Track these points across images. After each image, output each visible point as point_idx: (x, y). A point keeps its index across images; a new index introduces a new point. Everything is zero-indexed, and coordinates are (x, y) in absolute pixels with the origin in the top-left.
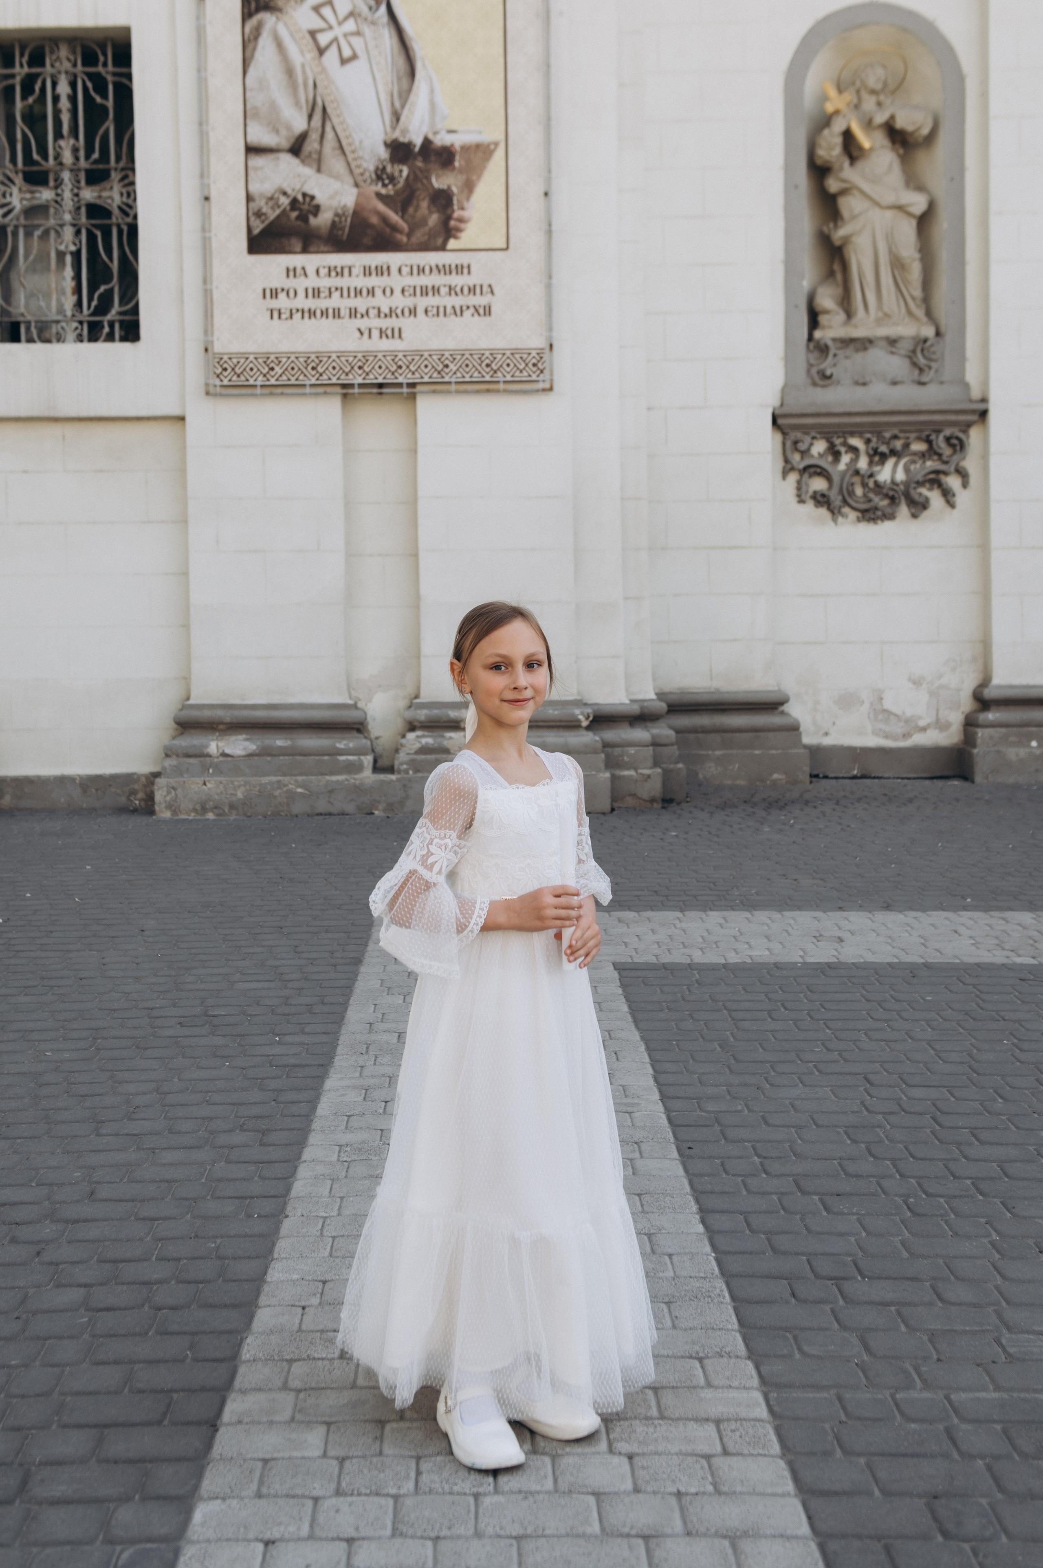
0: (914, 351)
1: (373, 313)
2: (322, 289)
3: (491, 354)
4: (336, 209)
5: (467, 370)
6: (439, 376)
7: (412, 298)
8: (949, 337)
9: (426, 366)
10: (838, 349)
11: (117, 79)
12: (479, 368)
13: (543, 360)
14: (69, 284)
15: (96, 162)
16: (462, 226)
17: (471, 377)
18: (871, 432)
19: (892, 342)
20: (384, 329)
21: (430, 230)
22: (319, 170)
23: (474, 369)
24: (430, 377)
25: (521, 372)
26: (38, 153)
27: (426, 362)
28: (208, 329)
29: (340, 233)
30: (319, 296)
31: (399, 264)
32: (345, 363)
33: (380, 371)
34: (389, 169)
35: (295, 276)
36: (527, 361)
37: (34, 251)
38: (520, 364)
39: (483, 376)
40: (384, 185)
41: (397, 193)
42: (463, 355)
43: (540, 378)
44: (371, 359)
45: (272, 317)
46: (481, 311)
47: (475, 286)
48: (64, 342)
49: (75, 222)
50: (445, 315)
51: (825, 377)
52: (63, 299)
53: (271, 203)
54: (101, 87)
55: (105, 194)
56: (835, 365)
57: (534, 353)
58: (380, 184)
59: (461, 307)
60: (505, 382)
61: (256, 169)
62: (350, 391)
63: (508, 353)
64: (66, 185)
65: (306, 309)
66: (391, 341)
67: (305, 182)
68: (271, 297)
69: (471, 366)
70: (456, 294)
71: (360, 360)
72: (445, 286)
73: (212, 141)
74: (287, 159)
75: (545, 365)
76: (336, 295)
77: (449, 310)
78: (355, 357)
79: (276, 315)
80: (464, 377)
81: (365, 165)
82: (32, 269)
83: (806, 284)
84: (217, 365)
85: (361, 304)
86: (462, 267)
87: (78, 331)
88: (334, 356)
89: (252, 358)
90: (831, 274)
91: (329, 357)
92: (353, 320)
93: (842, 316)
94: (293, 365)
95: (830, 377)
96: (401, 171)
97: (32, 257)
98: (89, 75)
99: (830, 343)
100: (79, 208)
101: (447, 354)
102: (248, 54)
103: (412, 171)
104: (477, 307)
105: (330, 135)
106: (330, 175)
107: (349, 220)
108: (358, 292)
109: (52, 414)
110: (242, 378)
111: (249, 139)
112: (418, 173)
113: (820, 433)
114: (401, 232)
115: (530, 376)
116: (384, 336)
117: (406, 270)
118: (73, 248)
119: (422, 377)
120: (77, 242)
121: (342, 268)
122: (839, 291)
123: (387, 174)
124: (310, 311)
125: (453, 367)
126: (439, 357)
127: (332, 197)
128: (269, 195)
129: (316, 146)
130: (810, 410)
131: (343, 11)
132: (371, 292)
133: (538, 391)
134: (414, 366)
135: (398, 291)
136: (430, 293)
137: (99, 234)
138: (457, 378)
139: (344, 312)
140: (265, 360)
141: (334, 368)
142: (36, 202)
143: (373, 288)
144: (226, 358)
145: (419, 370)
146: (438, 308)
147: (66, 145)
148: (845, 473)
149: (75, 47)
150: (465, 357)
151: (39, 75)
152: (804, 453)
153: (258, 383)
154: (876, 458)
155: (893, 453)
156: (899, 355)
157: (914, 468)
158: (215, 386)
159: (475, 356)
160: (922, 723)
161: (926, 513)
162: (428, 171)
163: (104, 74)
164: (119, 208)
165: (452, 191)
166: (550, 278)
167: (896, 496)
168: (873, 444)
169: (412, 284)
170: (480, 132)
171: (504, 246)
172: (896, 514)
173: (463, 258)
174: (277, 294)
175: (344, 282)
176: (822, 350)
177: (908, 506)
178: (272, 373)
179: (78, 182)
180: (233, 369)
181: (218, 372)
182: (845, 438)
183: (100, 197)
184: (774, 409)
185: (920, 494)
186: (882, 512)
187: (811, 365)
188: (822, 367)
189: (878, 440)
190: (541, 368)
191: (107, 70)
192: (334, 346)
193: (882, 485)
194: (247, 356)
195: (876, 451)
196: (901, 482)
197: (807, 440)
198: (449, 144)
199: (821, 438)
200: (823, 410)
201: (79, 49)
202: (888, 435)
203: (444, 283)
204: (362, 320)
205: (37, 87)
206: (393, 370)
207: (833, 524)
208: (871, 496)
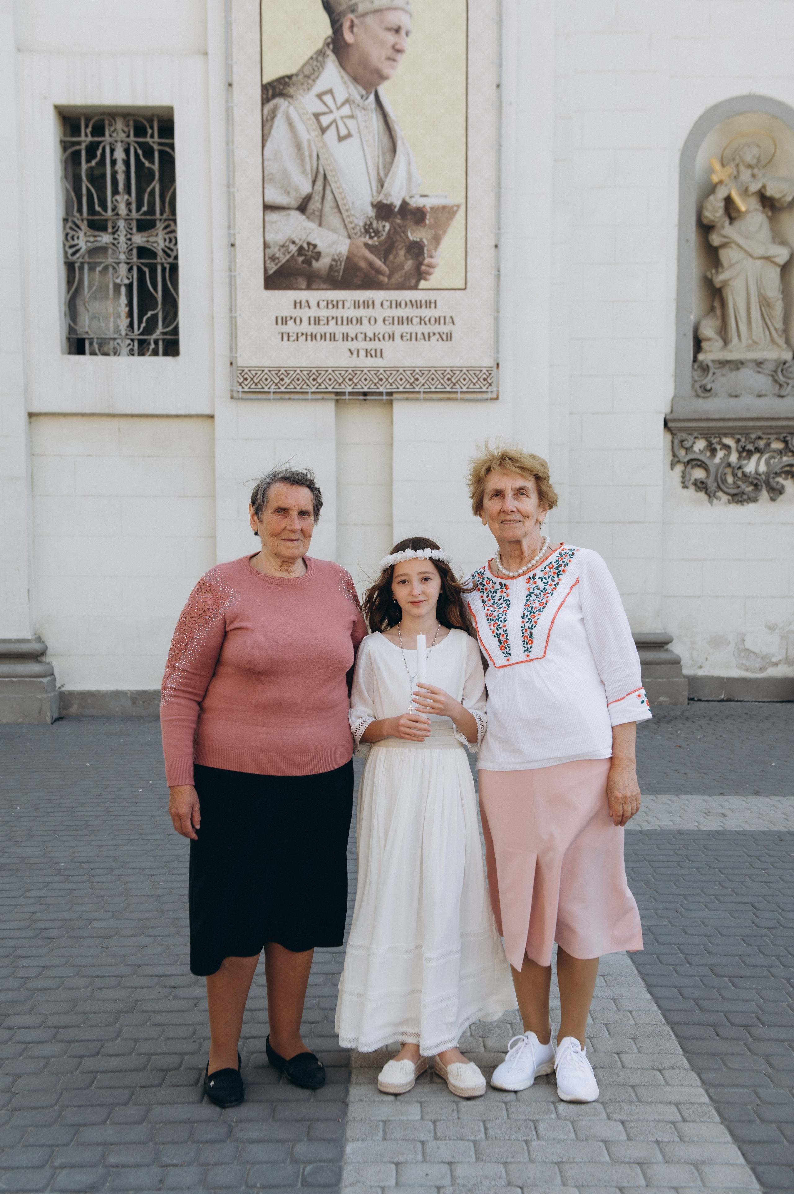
0: (776, 371)
1: (361, 337)
2: (321, 318)
3: (452, 371)
4: (333, 255)
5: (433, 383)
6: (411, 387)
7: (391, 326)
9: (401, 379)
11: (161, 148)
12: (442, 381)
13: (491, 376)
14: (124, 310)
15: (145, 213)
16: (431, 270)
17: (436, 388)
18: (741, 434)
19: (759, 364)
20: (369, 350)
21: (406, 273)
22: (320, 225)
23: (438, 382)
24: (404, 388)
25: (474, 385)
26: (99, 205)
27: (401, 376)
28: (233, 347)
30: (319, 324)
31: (381, 299)
32: (339, 375)
33: (366, 383)
34: (375, 225)
35: (301, 307)
36: (479, 377)
37: (96, 283)
38: (474, 378)
39: (445, 388)
40: (371, 238)
41: (380, 243)
42: (430, 371)
43: (489, 390)
44: (359, 373)
45: (282, 340)
46: (444, 337)
47: (439, 317)
48: (119, 355)
49: (129, 261)
50: (416, 340)
51: (706, 390)
52: (119, 321)
53: (282, 250)
54: (149, 155)
55: (152, 239)
56: (713, 381)
58: (368, 236)
59: (429, 334)
60: (461, 392)
61: (272, 223)
62: (343, 398)
63: (465, 370)
64: (121, 232)
65: (309, 334)
66: (374, 359)
67: (309, 233)
68: (282, 324)
69: (436, 379)
70: (425, 323)
71: (350, 374)
72: (417, 317)
73: (237, 200)
74: (296, 215)
75: (492, 380)
76: (332, 323)
77: (419, 336)
78: (347, 371)
79: (285, 337)
80: (430, 388)
81: (356, 221)
82: (94, 297)
84: (239, 376)
85: (352, 330)
86: (430, 302)
87: (131, 347)
88: (330, 370)
89: (266, 370)
91: (327, 371)
92: (345, 342)
94: (298, 376)
95: (710, 390)
96: (384, 226)
97: (94, 288)
98: (138, 143)
100: (131, 250)
101: (417, 370)
102: (266, 132)
103: (393, 227)
104: (442, 334)
105: (329, 197)
106: (329, 229)
108: (350, 321)
109: (111, 411)
110: (260, 386)
111: (266, 199)
112: (398, 229)
113: (700, 434)
115: (481, 388)
116: (369, 354)
117: (386, 304)
118: (127, 282)
119: (398, 388)
120: (130, 277)
121: (337, 302)
123: (373, 229)
124: (312, 334)
125: (421, 380)
126: (411, 372)
128: (281, 243)
129: (318, 205)
130: (692, 416)
131: (340, 100)
132: (359, 321)
133: (487, 399)
134: (392, 379)
135: (380, 321)
136: (405, 323)
137: (147, 270)
138: (425, 389)
139: (339, 336)
140: (277, 372)
141: (330, 379)
142: (98, 244)
143: (361, 318)
144: (246, 370)
145: (396, 382)
146: (411, 334)
147: (122, 199)
148: (719, 465)
149: (128, 121)
150: (431, 373)
151: (99, 143)
152: (688, 450)
153: (272, 390)
154: (744, 454)
155: (758, 450)
156: (764, 374)
157: (774, 462)
158: (238, 392)
159: (439, 372)
160: (774, 660)
161: (781, 497)
162: (405, 227)
163: (151, 144)
164: (163, 250)
165: (424, 243)
166: (498, 311)
167: (759, 483)
168: (742, 443)
169: (391, 315)
170: (446, 197)
171: (463, 287)
172: (759, 498)
173: (431, 296)
174: (286, 321)
175: (338, 313)
176: (705, 369)
177: (768, 492)
178: (282, 383)
179: (131, 229)
180: (252, 379)
181: (240, 381)
182: (720, 438)
183: (148, 241)
184: (666, 415)
185: (778, 482)
186: (748, 496)
187: (696, 381)
188: (704, 382)
189: (746, 440)
190: (490, 382)
191: (154, 140)
192: (331, 362)
193: (748, 475)
194: (263, 369)
195: (744, 449)
196: (763, 473)
197: (691, 439)
198: (421, 206)
199: (702, 438)
200: (704, 417)
201: (131, 123)
202: (753, 436)
203: (416, 314)
204: (352, 342)
205: (99, 153)
206: (375, 381)
207: (709, 505)
208: (740, 483)
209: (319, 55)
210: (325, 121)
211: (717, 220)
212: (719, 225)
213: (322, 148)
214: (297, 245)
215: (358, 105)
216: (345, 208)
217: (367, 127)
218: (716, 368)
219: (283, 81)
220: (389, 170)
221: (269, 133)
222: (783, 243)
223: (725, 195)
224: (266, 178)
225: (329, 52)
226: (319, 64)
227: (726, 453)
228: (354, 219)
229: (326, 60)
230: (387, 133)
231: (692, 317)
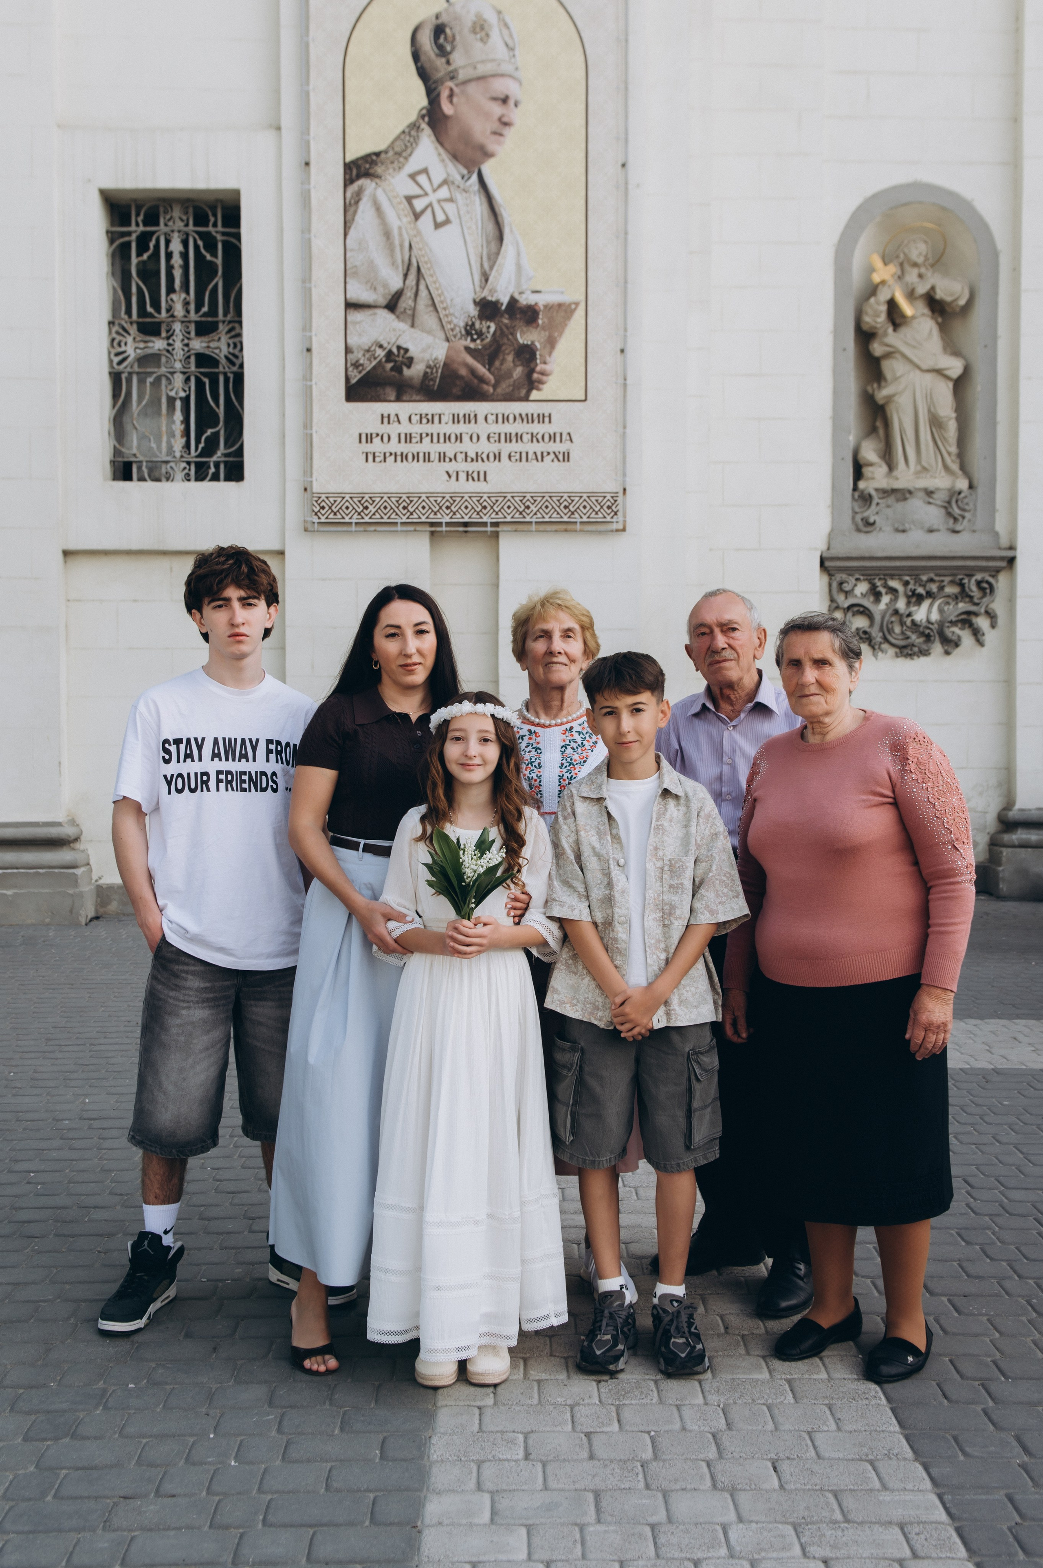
0: (949, 502)
1: (460, 457)
2: (413, 435)
3: (569, 497)
5: (547, 511)
6: (521, 516)
7: (497, 443)
8: (981, 490)
9: (509, 507)
11: (225, 238)
12: (557, 509)
13: (617, 503)
14: (178, 427)
15: (205, 315)
16: (544, 378)
17: (550, 517)
18: (909, 576)
19: (929, 493)
20: (470, 473)
21: (514, 381)
22: (413, 326)
23: (553, 511)
24: (512, 517)
25: (597, 513)
26: (151, 306)
27: (509, 503)
28: (307, 470)
29: (431, 383)
30: (411, 442)
31: (485, 412)
32: (434, 503)
33: (466, 512)
34: (477, 325)
35: (389, 423)
36: (602, 504)
37: (147, 397)
38: (596, 506)
39: (562, 517)
40: (473, 340)
41: (484, 347)
42: (543, 497)
43: (614, 520)
44: (459, 499)
45: (367, 461)
46: (561, 457)
47: (555, 434)
48: (172, 481)
49: (185, 370)
50: (527, 460)
51: (869, 524)
52: (173, 441)
53: (367, 355)
54: (211, 246)
55: (212, 345)
56: (877, 513)
57: (608, 497)
58: (469, 339)
59: (542, 453)
60: (581, 522)
61: (355, 323)
62: (439, 529)
63: (585, 496)
64: (177, 336)
65: (399, 453)
66: (476, 482)
67: (400, 336)
68: (367, 442)
69: (550, 507)
70: (538, 441)
71: (447, 501)
72: (527, 433)
73: (315, 298)
74: (384, 314)
75: (618, 508)
76: (427, 440)
77: (531, 456)
78: (444, 497)
79: (370, 458)
80: (543, 517)
81: (455, 321)
82: (144, 413)
84: (315, 503)
85: (450, 449)
86: (544, 416)
87: (186, 471)
88: (424, 497)
89: (347, 497)
91: (420, 497)
92: (442, 463)
94: (385, 504)
95: (873, 524)
96: (489, 327)
97: (144, 403)
98: (200, 234)
100: (189, 357)
101: (528, 496)
102: (348, 218)
103: (499, 328)
104: (557, 454)
105: (423, 293)
106: (423, 331)
107: (440, 371)
108: (447, 438)
109: (161, 547)
110: (339, 516)
111: (348, 296)
112: (505, 329)
113: (863, 575)
114: (488, 383)
115: (605, 517)
116: (470, 478)
117: (491, 418)
118: (183, 394)
119: (505, 517)
120: (187, 389)
121: (433, 415)
123: (475, 330)
124: (402, 454)
125: (534, 508)
126: (521, 498)
127: (424, 350)
128: (367, 348)
129: (411, 303)
130: (856, 554)
131: (436, 181)
132: (459, 438)
133: (612, 531)
134: (497, 507)
135: (483, 438)
136: (514, 440)
137: (207, 381)
138: (537, 518)
139: (434, 456)
140: (360, 499)
141: (424, 508)
142: (149, 351)
143: (461, 434)
144: (323, 497)
145: (503, 511)
146: (521, 453)
147: (178, 299)
148: (885, 612)
149: (187, 208)
150: (544, 500)
151: (153, 233)
152: (848, 594)
153: (354, 521)
154: (914, 600)
155: (929, 594)
156: (936, 505)
157: (948, 609)
158: (313, 523)
159: (554, 499)
161: (958, 650)
162: (514, 327)
163: (214, 234)
164: (226, 358)
165: (536, 346)
166: (625, 427)
167: (932, 634)
168: (911, 586)
169: (497, 431)
170: (562, 293)
171: (583, 398)
172: (931, 651)
173: (544, 409)
174: (371, 439)
175: (434, 428)
176: (866, 499)
177: (942, 643)
178: (366, 512)
179: (189, 333)
180: (330, 508)
181: (316, 510)
182: (886, 580)
183: (208, 347)
184: (822, 552)
185: (953, 633)
186: (919, 648)
187: (856, 513)
188: (866, 514)
189: (915, 582)
190: (615, 510)
191: (217, 230)
192: (425, 488)
193: (919, 623)
194: (343, 495)
195: (913, 593)
196: (936, 622)
197: (851, 581)
198: (533, 303)
199: (864, 580)
200: (867, 555)
201: (191, 211)
202: (924, 578)
203: (526, 430)
204: (451, 464)
205: (152, 244)
206: (478, 510)
207: (873, 659)
208: (909, 633)
209: (413, 129)
210: (419, 205)
211: (878, 326)
212: (881, 332)
213: (415, 236)
214: (384, 349)
215: (459, 187)
216: (442, 306)
217: (468, 212)
218: (880, 498)
219: (369, 160)
220: (495, 262)
221: (353, 219)
222: (956, 353)
223: (888, 297)
224: (348, 272)
225: (424, 126)
226: (412, 140)
227: (893, 597)
228: (454, 318)
229: (420, 134)
230: (492, 218)
231: (852, 439)
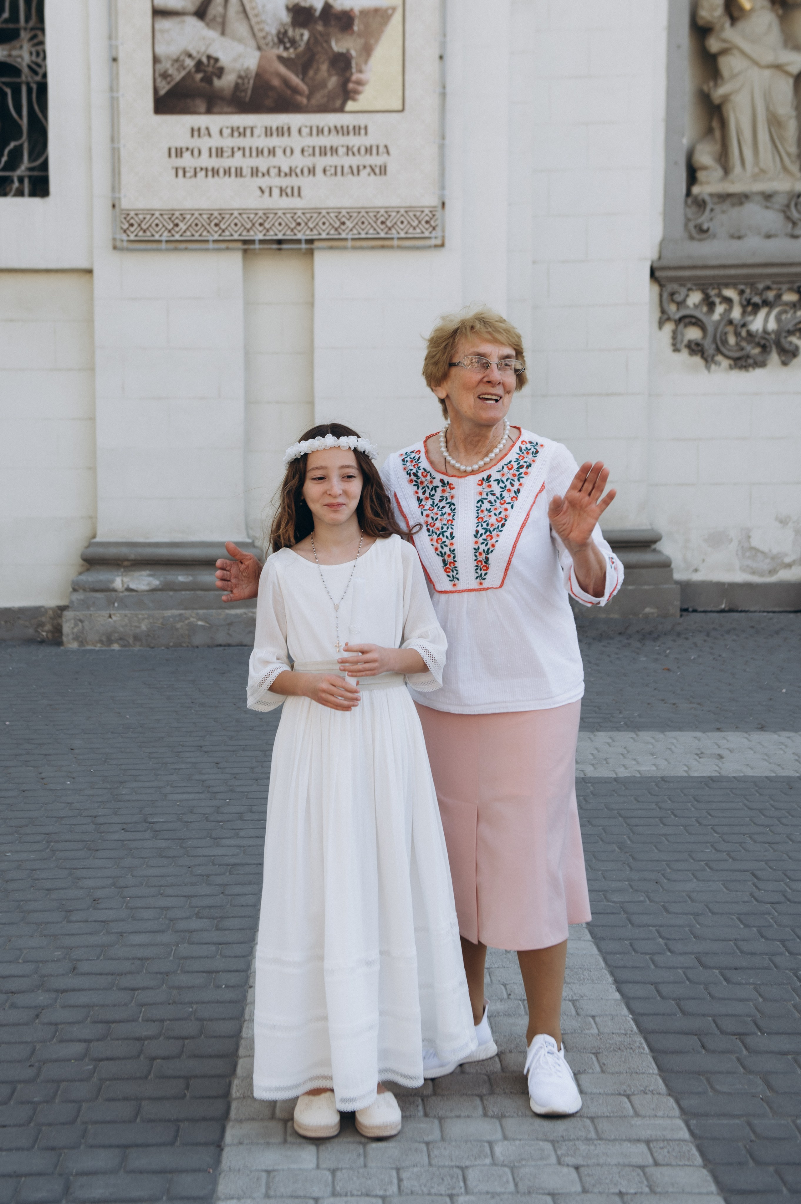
0: (788, 206)
1: (274, 172)
2: (225, 149)
3: (386, 212)
5: (363, 227)
6: (336, 233)
7: (311, 158)
9: (324, 223)
10: (714, 204)
12: (374, 224)
13: (436, 217)
15: (6, 21)
16: (360, 88)
17: (367, 233)
18: (746, 284)
20: (284, 188)
21: (329, 92)
22: (223, 33)
23: (369, 226)
24: (328, 234)
25: (414, 228)
27: (324, 220)
28: (116, 186)
29: (243, 94)
30: (222, 156)
31: (299, 124)
32: (247, 220)
33: (280, 228)
34: (290, 33)
35: (199, 136)
36: (420, 219)
38: (414, 221)
39: (378, 233)
40: (286, 49)
41: (298, 56)
42: (359, 213)
43: (434, 234)
44: (271, 216)
45: (177, 175)
46: (377, 171)
47: (371, 147)
50: (343, 174)
51: (702, 231)
53: (176, 65)
55: (15, 53)
56: (711, 219)
58: (282, 48)
59: (358, 167)
60: (399, 239)
61: (163, 31)
62: (252, 247)
65: (210, 168)
66: (290, 198)
68: (177, 156)
69: (366, 223)
70: (354, 154)
71: (260, 217)
72: (343, 146)
73: (120, 5)
74: (192, 22)
75: (437, 222)
76: (238, 154)
77: (346, 169)
78: (256, 214)
79: (181, 173)
80: (360, 234)
81: (267, 29)
83: (685, 141)
84: (124, 221)
85: (262, 163)
86: (360, 128)
89: (157, 214)
90: (709, 131)
91: (232, 214)
92: (255, 179)
93: (720, 172)
94: (196, 221)
95: (707, 230)
96: (302, 35)
99: (707, 198)
101: (344, 212)
103: (313, 35)
104: (373, 167)
106: (234, 38)
107: (252, 82)
108: (260, 152)
110: (148, 234)
112: (319, 37)
113: (696, 285)
115: (423, 233)
116: (284, 194)
117: (305, 131)
119: (320, 234)
121: (245, 129)
122: (717, 147)
124: (213, 169)
125: (349, 224)
126: (337, 214)
127: (235, 60)
128: (175, 57)
129: (220, 9)
130: (686, 263)
132: (272, 152)
133: (430, 247)
134: (312, 223)
135: (297, 152)
136: (329, 153)
137: (10, 91)
138: (353, 234)
139: (246, 171)
140: (170, 216)
141: (236, 225)
143: (274, 148)
144: (132, 213)
145: (317, 227)
146: (336, 167)
148: (719, 322)
150: (361, 215)
152: (681, 304)
153: (164, 238)
154: (749, 309)
155: (766, 303)
156: (774, 209)
157: (786, 318)
158: (122, 241)
159: (371, 214)
160: (787, 560)
161: (796, 360)
162: (328, 35)
164: (29, 67)
165: (351, 54)
166: (443, 138)
167: (768, 344)
168: (747, 295)
169: (312, 144)
171: (400, 107)
172: (768, 362)
173: (360, 120)
174: (181, 153)
175: (246, 142)
176: (699, 205)
177: (779, 354)
178: (177, 229)
180: (139, 225)
181: (125, 227)
182: (720, 289)
183: (11, 55)
184: (652, 262)
185: (791, 343)
186: (754, 359)
187: (689, 220)
188: (699, 221)
189: (751, 291)
190: (434, 225)
192: (236, 204)
193: (754, 333)
194: (152, 212)
195: (749, 302)
196: (773, 331)
197: (683, 291)
199: (697, 290)
200: (700, 263)
202: (761, 286)
203: (341, 143)
204: (263, 179)
206: (292, 226)
207: (706, 372)
208: (744, 344)
227: (728, 307)
